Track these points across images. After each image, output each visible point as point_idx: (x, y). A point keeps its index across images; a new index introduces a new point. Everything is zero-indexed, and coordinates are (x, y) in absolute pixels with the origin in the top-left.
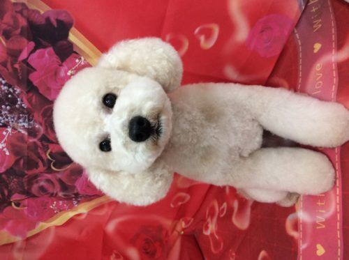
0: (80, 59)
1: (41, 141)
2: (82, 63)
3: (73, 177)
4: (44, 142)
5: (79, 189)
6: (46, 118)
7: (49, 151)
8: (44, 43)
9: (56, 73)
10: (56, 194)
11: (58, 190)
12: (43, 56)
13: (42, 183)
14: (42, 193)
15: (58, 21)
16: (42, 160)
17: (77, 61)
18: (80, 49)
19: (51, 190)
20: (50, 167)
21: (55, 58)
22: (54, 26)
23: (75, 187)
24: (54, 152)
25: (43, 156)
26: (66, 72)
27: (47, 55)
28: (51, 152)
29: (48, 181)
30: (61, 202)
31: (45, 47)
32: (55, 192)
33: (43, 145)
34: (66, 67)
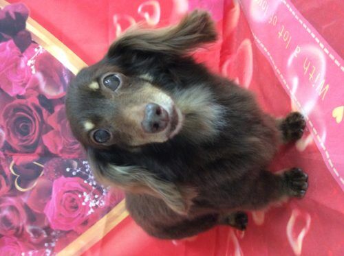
0: (38, 48)
1: (4, 151)
2: (41, 52)
3: (41, 201)
4: (6, 152)
5: (50, 219)
6: (7, 120)
7: (13, 162)
8: (6, 36)
9: (17, 65)
10: (23, 229)
11: (25, 221)
12: (4, 49)
13: (6, 212)
14: (5, 228)
15: (16, 14)
16: (6, 177)
17: (36, 50)
18: (38, 38)
19: (16, 223)
20: (13, 186)
21: (16, 50)
22: (12, 19)
23: (45, 215)
24: (17, 164)
25: (6, 170)
26: (26, 63)
27: (8, 48)
28: (15, 165)
29: (13, 208)
30: (30, 253)
31: (6, 40)
32: (21, 225)
33: (5, 155)
34: (26, 58)
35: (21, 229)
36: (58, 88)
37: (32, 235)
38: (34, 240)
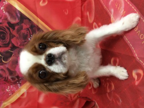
2: (6, 3)
3: (14, 66)
5: (18, 73)
10: (8, 78)
11: (8, 74)
17: (4, 2)
19: (4, 76)
20: (1, 61)
23: (16, 71)
28: (1, 52)
29: (2, 70)
30: (11, 86)
32: (7, 76)
35: (7, 78)
36: (15, 19)
37: (11, 80)
38: (12, 81)
